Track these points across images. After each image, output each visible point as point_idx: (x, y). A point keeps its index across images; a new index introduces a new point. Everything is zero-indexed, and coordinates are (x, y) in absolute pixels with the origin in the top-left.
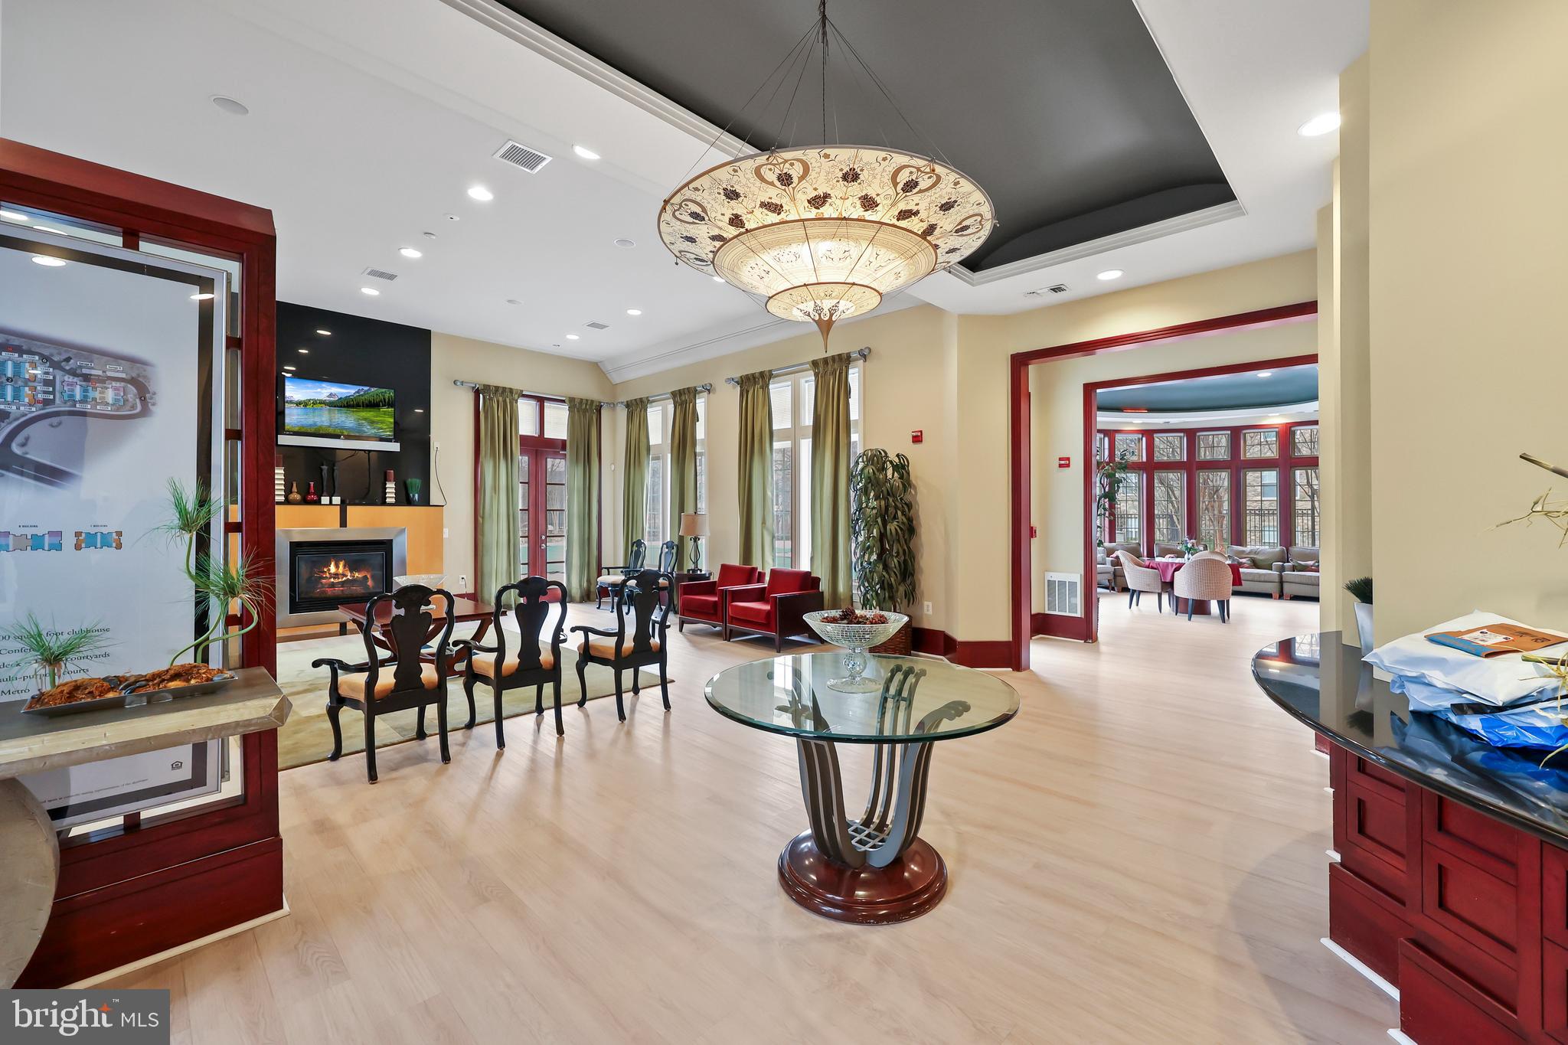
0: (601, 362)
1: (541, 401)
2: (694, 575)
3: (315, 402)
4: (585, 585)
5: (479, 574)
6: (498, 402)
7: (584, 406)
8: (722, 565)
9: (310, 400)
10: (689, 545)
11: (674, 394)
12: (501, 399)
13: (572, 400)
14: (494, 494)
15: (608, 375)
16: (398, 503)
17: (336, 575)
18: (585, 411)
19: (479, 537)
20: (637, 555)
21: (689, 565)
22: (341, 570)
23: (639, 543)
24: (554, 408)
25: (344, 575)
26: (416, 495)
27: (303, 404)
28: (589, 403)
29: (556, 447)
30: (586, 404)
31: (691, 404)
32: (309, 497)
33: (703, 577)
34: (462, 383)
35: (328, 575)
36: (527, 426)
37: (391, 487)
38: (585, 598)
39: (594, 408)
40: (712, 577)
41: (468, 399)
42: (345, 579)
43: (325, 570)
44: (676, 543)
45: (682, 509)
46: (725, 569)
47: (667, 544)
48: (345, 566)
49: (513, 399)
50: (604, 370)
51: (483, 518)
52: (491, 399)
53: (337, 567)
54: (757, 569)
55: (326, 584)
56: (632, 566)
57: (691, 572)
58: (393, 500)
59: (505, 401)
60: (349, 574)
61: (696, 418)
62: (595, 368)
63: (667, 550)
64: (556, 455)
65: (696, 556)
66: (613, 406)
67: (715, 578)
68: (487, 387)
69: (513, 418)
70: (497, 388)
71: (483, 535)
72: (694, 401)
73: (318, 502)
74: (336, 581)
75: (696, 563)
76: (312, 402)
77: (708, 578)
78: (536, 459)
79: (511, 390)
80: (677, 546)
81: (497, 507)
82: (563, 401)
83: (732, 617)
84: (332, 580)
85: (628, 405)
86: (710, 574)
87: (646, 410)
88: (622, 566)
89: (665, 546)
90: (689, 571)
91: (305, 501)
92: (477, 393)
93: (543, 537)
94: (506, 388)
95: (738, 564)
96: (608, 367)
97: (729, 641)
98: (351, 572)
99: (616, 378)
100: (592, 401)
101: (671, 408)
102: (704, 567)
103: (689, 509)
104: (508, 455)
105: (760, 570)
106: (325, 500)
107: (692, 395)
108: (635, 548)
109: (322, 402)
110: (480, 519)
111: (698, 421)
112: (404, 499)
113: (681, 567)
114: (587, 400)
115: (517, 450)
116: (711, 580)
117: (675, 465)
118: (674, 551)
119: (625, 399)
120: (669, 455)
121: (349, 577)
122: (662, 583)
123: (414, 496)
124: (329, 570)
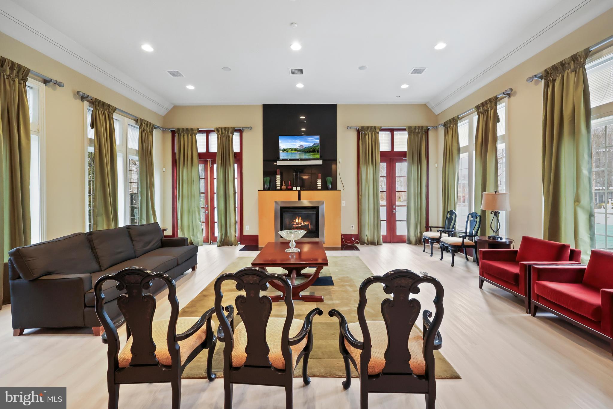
0: (428, 102)
1: (392, 131)
2: (494, 243)
3: (292, 150)
4: (419, 234)
5: (360, 225)
6: (368, 134)
7: (417, 131)
8: (523, 237)
9: (289, 149)
10: (490, 217)
11: (478, 108)
12: (370, 133)
13: (410, 128)
14: (366, 184)
15: (432, 110)
16: (322, 189)
17: (298, 224)
18: (418, 133)
19: (359, 206)
20: (450, 220)
21: (490, 233)
22: (300, 221)
23: (452, 213)
24: (399, 134)
25: (301, 224)
26: (330, 185)
27: (287, 150)
28: (420, 128)
29: (402, 156)
30: (419, 129)
31: (492, 111)
32: (289, 187)
33: (503, 245)
34: (351, 128)
35: (295, 224)
36: (384, 146)
37: (319, 181)
38: (418, 243)
39: (423, 130)
40: (512, 245)
41: (354, 135)
42: (301, 225)
43: (295, 221)
44: (479, 213)
45: (484, 189)
46: (526, 240)
47: (472, 214)
48: (301, 219)
49: (376, 132)
50: (430, 107)
51: (361, 196)
52: (365, 134)
53: (299, 220)
54: (569, 246)
55: (295, 227)
56: (446, 226)
57: (491, 238)
58: (320, 188)
59: (372, 134)
60: (303, 223)
61: (497, 119)
62: (425, 107)
63: (472, 219)
64: (401, 161)
65: (496, 226)
66: (436, 128)
67: (516, 246)
68: (363, 128)
69: (376, 142)
70: (368, 127)
71: (361, 205)
72: (494, 107)
73: (292, 189)
74: (298, 226)
75: (496, 231)
76: (290, 149)
77: (508, 246)
78: (390, 163)
79: (375, 128)
80: (480, 217)
81: (368, 190)
82: (404, 130)
83: (538, 295)
84: (297, 225)
85: (445, 125)
86: (511, 242)
87: (457, 125)
88: (441, 226)
89: (470, 216)
90: (489, 237)
91: (287, 189)
92: (358, 131)
93: (394, 206)
94: (372, 127)
95: (542, 238)
96: (431, 105)
97: (534, 315)
98: (303, 222)
99: (437, 111)
100: (422, 127)
101: (475, 118)
102: (503, 236)
103: (490, 189)
104: (374, 163)
105: (572, 247)
106: (294, 188)
107: (493, 104)
108: (449, 216)
109: (296, 150)
110: (360, 197)
111: (499, 121)
112: (325, 187)
113: (483, 233)
114: (419, 127)
115: (378, 158)
116: (512, 249)
117: (479, 158)
118: (478, 220)
119: (443, 122)
120: (474, 152)
121: (303, 224)
122: (467, 243)
123: (329, 186)
124: (296, 221)
